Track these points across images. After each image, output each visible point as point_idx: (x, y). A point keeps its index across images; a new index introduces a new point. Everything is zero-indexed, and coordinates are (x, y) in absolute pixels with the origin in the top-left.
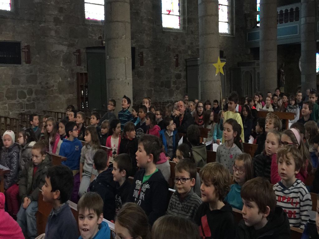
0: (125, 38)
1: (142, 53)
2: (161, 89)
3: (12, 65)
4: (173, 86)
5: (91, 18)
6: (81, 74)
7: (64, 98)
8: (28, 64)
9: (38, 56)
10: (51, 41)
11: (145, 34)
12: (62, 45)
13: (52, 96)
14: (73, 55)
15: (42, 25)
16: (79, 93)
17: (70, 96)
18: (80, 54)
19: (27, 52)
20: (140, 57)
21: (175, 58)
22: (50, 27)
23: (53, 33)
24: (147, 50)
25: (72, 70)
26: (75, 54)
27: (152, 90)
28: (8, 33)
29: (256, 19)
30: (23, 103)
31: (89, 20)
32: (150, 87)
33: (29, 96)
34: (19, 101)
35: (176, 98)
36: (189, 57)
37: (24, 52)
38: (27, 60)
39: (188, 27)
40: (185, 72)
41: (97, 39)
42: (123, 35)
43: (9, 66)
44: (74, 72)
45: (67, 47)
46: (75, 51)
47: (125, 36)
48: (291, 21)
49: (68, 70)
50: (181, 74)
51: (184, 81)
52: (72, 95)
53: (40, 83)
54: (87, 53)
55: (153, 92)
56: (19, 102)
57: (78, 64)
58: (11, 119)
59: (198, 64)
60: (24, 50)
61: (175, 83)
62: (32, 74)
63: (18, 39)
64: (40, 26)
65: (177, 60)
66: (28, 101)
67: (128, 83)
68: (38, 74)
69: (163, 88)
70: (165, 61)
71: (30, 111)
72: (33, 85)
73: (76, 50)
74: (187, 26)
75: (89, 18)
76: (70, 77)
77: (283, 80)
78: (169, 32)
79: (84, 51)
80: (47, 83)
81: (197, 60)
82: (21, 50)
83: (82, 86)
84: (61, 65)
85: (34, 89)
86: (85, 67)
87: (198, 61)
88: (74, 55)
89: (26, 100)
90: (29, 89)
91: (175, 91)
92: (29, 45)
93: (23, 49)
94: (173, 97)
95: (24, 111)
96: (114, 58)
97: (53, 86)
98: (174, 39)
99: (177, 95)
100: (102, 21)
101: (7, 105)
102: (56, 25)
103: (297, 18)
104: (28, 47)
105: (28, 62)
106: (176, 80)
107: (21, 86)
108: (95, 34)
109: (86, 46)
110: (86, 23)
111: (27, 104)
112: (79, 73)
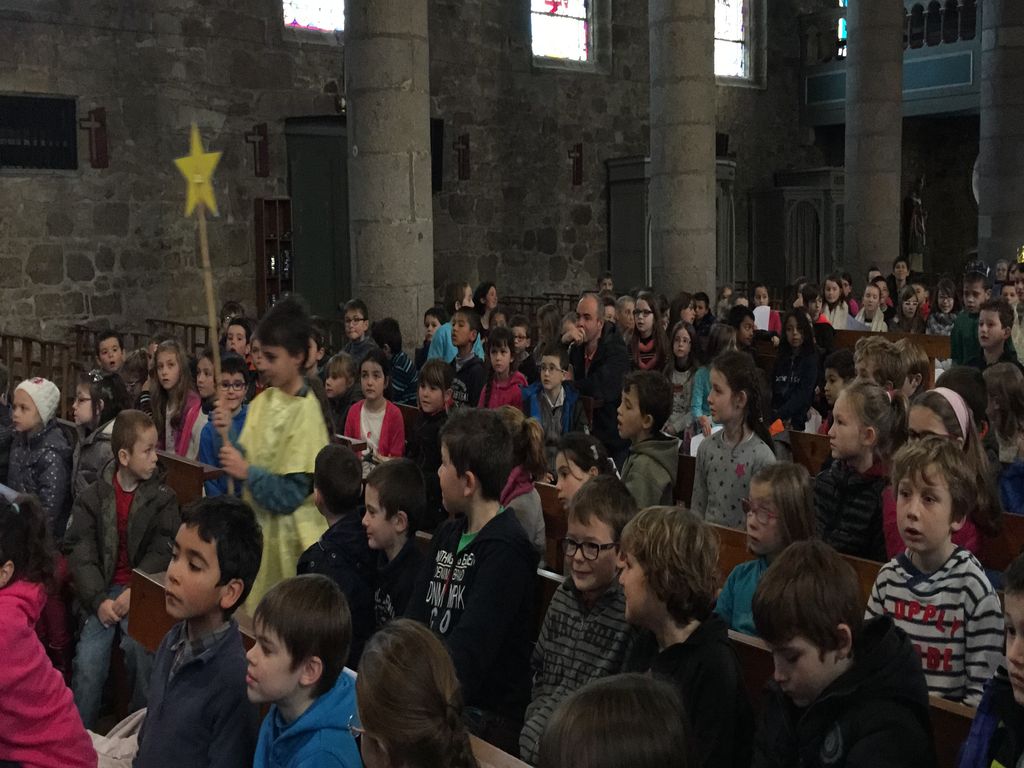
0: (412, 90)
1: (465, 139)
2: (524, 256)
3: (50, 171)
4: (563, 245)
5: (303, 23)
6: (270, 203)
8: (99, 171)
9: (130, 142)
11: (474, 79)
12: (211, 109)
13: (175, 272)
14: (244, 142)
15: (147, 43)
16: (261, 263)
17: (235, 273)
18: (265, 137)
19: (98, 130)
20: (459, 150)
21: (572, 155)
22: (169, 50)
23: (179, 71)
24: (482, 128)
25: (241, 191)
26: (250, 138)
27: (495, 259)
28: (35, 68)
29: (836, 32)
30: (84, 294)
31: (295, 31)
32: (492, 249)
33: (101, 271)
34: (69, 289)
35: (573, 284)
36: (618, 154)
37: (87, 132)
38: (95, 156)
39: (613, 55)
40: (604, 202)
41: (322, 91)
42: (404, 80)
43: (37, 175)
44: (245, 198)
45: (224, 118)
46: (251, 130)
47: (409, 82)
48: (950, 40)
49: (226, 191)
50: (589, 207)
51: (601, 229)
52: (239, 271)
53: (138, 231)
54: (287, 135)
55: (500, 264)
56: (68, 292)
57: (258, 170)
58: (43, 345)
59: (647, 176)
60: (85, 124)
61: (570, 236)
62: (111, 201)
63: (66, 88)
64: (139, 45)
65: (578, 162)
66: (100, 287)
67: (420, 236)
68: (132, 201)
69: (530, 252)
70: (539, 165)
71: (103, 322)
72: (113, 238)
73: (254, 128)
74: (610, 51)
75: (295, 23)
76: (233, 213)
77: (920, 231)
78: (553, 72)
79: (280, 129)
80: (157, 234)
81: (644, 163)
82: (78, 126)
83: (271, 243)
85: (118, 253)
86: (280, 180)
87: (646, 166)
88: (247, 141)
89: (91, 284)
90: (102, 248)
91: (571, 262)
92: (103, 109)
93: (81, 120)
94: (565, 283)
95: (85, 322)
96: (375, 153)
97: (180, 241)
98: (569, 96)
99: (576, 274)
100: (337, 34)
101: (31, 300)
102: (189, 44)
103: (970, 31)
104: (99, 115)
105: (101, 161)
106: (573, 230)
107: (78, 239)
108: (316, 76)
109: (288, 114)
110: (285, 39)
111: (95, 298)
112: (260, 200)
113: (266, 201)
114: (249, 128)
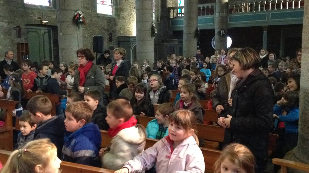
6: (22, 44)
12: (3, 22)
16: (19, 58)
18: (20, 29)
25: (12, 41)
26: (15, 29)
41: (37, 19)
44: (14, 42)
45: (7, 24)
49: (8, 41)
54: (27, 28)
57: (18, 36)
73: (16, 26)
75: (27, 3)
76: (11, 46)
79: (24, 27)
83: (22, 53)
84: (2, 37)
86: (25, 39)
88: (14, 29)
108: (35, 15)
109: (27, 23)
110: (25, 6)
112: (19, 43)
114: (15, 26)
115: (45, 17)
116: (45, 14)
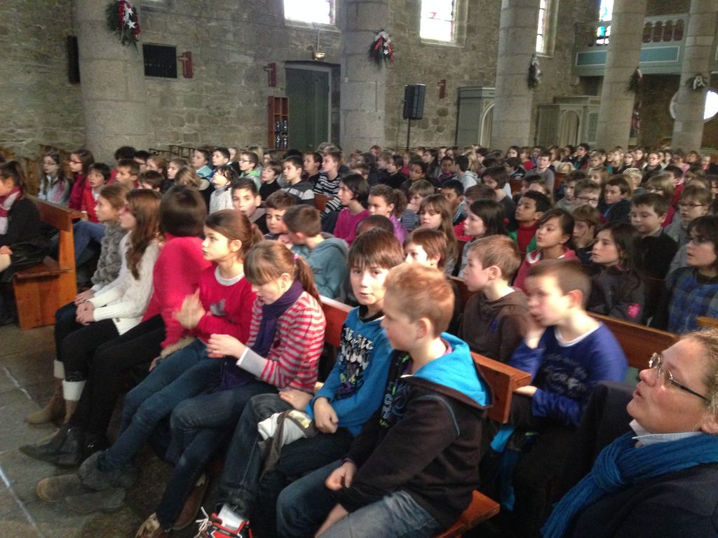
3: (162, 78)
4: (432, 125)
6: (276, 99)
7: (247, 131)
8: (188, 79)
9: (203, 68)
10: (228, 47)
12: (246, 55)
13: (226, 126)
14: (263, 70)
15: (213, 24)
16: (270, 126)
18: (275, 69)
19: (187, 61)
21: (440, 84)
22: (225, 27)
23: (230, 36)
25: (261, 92)
26: (266, 69)
28: (155, 32)
30: (180, 133)
31: (291, 22)
33: (189, 123)
34: (172, 130)
36: (465, 85)
37: (182, 63)
38: (185, 72)
41: (305, 49)
43: (156, 79)
44: (264, 95)
45: (253, 59)
49: (253, 92)
50: (447, 108)
51: (453, 119)
52: (259, 128)
53: (207, 107)
54: (286, 68)
57: (270, 84)
60: (181, 59)
61: (436, 122)
62: (193, 93)
63: (170, 42)
64: (209, 24)
65: (443, 88)
66: (188, 130)
68: (205, 94)
71: (190, 145)
72: (194, 109)
73: (269, 65)
75: (291, 19)
76: (257, 102)
79: (283, 65)
80: (217, 109)
81: (482, 90)
82: (177, 59)
83: (277, 116)
84: (243, 84)
85: (197, 115)
86: (282, 89)
90: (189, 113)
91: (436, 133)
92: (190, 53)
93: (179, 57)
97: (229, 113)
98: (440, 57)
99: (438, 139)
104: (188, 55)
105: (189, 74)
106: (438, 118)
107: (176, 109)
108: (302, 42)
109: (286, 59)
110: (286, 25)
111: (186, 134)
112: (272, 97)
113: (276, 98)
114: (266, 64)
115: (321, 47)
116: (320, 40)
